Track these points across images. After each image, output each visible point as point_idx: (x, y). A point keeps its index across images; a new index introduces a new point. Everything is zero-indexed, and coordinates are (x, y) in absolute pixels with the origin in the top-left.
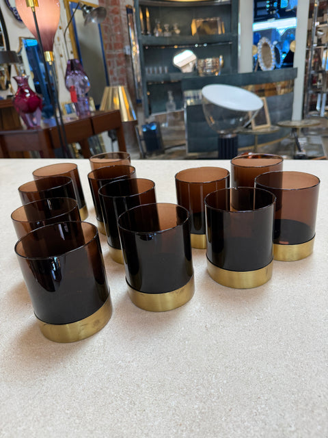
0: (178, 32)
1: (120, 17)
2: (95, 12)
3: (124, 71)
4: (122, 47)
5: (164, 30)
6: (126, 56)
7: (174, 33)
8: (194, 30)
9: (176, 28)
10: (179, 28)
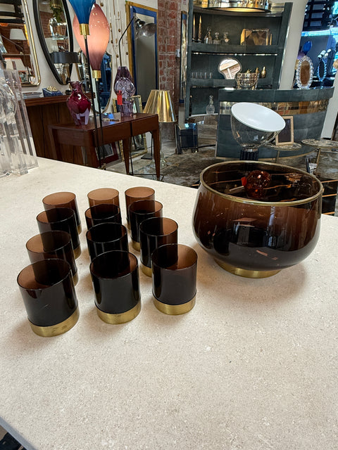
0: (227, 40)
1: (177, 21)
2: (147, 27)
3: (173, 72)
4: (175, 50)
5: (214, 38)
6: (177, 58)
7: (223, 42)
8: (243, 39)
9: (225, 37)
10: (228, 38)
